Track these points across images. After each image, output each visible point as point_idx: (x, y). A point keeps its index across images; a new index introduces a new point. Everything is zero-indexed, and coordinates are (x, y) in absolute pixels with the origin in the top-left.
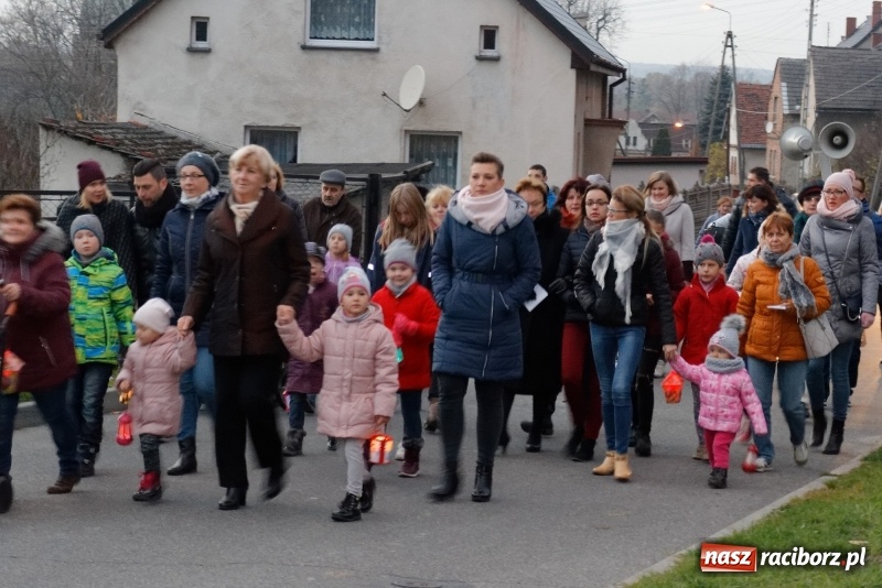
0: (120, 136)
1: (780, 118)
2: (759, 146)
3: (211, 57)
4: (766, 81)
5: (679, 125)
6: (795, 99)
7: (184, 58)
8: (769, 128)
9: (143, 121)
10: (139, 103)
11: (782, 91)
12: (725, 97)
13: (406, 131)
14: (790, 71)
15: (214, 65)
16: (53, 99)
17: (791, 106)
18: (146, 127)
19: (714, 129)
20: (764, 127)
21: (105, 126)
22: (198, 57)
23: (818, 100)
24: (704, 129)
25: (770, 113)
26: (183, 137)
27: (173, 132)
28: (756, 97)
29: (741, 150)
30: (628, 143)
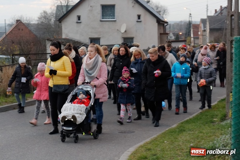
0: (63, 41)
1: (202, 31)
2: (197, 37)
3: (81, 24)
4: (199, 23)
5: (181, 33)
6: (205, 27)
7: (76, 24)
8: (199, 33)
9: (68, 38)
10: (67, 34)
11: (202, 25)
12: (190, 27)
13: (123, 37)
14: (203, 21)
15: (82, 25)
16: (50, 34)
17: (204, 28)
18: (68, 39)
19: (188, 34)
20: (198, 33)
21: (60, 39)
22: (79, 24)
23: (210, 27)
24: (186, 34)
25: (200, 30)
26: (76, 41)
27: (74, 40)
28: (196, 27)
29: (194, 38)
30: (170, 38)
